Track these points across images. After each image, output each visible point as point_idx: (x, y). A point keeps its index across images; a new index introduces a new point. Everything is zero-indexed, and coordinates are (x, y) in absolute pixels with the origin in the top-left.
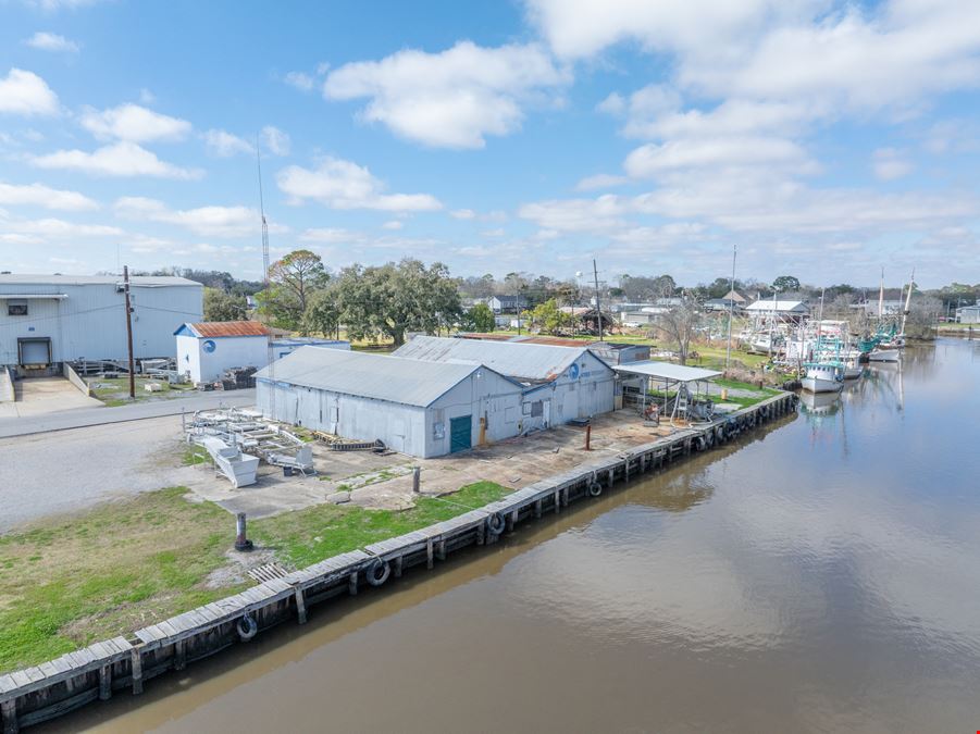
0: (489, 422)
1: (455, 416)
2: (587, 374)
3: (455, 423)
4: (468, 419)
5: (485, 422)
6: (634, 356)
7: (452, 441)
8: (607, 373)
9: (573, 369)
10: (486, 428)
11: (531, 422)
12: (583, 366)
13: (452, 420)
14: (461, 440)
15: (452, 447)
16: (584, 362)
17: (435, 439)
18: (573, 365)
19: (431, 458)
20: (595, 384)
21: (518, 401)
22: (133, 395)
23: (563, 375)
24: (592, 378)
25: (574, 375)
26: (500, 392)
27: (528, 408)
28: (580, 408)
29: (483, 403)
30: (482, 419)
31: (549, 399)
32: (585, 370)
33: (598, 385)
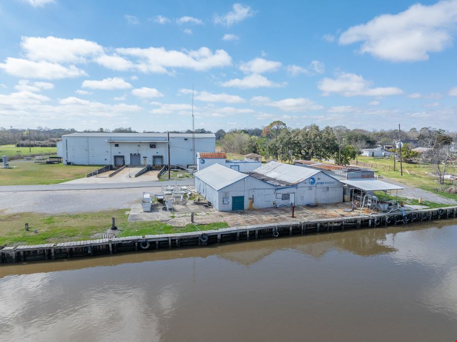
0: (254, 200)
1: (234, 196)
2: (322, 183)
3: (235, 199)
4: (242, 198)
5: (252, 200)
6: (360, 176)
7: (233, 206)
8: (336, 183)
9: (311, 180)
10: (253, 202)
11: (280, 202)
12: (318, 179)
13: (233, 197)
14: (238, 205)
15: (233, 208)
16: (320, 177)
17: (224, 204)
18: (311, 178)
19: (222, 211)
20: (328, 188)
21: (273, 192)
22: (169, 178)
23: (304, 182)
24: (325, 185)
25: (312, 183)
26: (262, 187)
27: (280, 196)
28: (316, 199)
29: (251, 191)
30: (250, 198)
31: (294, 193)
32: (319, 181)
33: (330, 189)
